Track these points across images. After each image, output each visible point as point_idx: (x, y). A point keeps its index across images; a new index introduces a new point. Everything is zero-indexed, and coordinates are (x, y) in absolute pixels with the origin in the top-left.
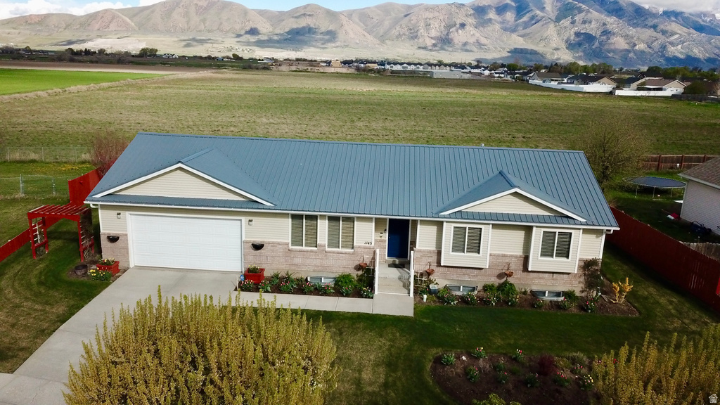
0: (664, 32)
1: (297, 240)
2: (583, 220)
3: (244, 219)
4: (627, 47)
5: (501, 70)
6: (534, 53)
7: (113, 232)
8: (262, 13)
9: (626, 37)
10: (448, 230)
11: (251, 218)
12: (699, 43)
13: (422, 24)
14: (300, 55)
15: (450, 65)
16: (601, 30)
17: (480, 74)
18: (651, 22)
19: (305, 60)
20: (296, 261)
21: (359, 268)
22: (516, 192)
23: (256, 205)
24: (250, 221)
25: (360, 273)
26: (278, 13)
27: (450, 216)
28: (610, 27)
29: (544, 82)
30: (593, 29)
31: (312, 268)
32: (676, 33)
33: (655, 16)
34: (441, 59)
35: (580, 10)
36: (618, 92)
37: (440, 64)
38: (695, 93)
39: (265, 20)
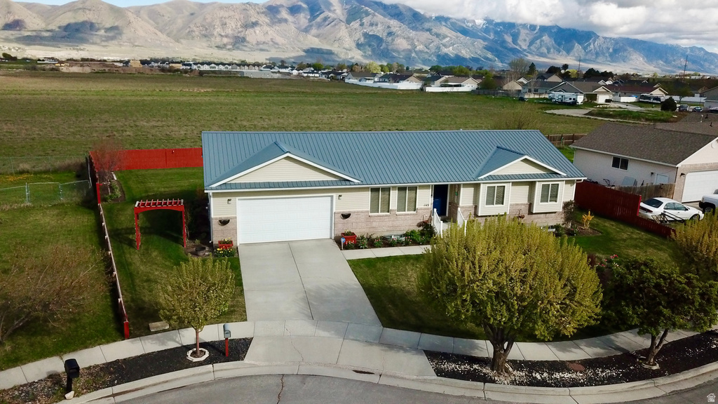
0: (438, 35)
1: (374, 208)
2: (565, 175)
3: (335, 195)
4: (409, 47)
5: (308, 70)
6: (330, 53)
7: (224, 216)
8: (29, 6)
9: (408, 38)
10: (483, 189)
11: (340, 194)
12: (465, 45)
13: (218, 23)
14: (85, 55)
15: (254, 65)
16: (387, 31)
17: (289, 74)
18: (427, 25)
19: (92, 60)
20: (374, 224)
21: (419, 225)
22: (526, 159)
23: (347, 183)
24: (340, 196)
25: (421, 228)
26: (50, 8)
27: (485, 179)
28: (393, 29)
29: (360, 81)
30: (379, 31)
31: (385, 229)
32: (447, 37)
33: (429, 20)
34: (243, 60)
35: (367, 14)
36: (428, 89)
37: (243, 64)
38: (488, 89)
39: (34, 15)
